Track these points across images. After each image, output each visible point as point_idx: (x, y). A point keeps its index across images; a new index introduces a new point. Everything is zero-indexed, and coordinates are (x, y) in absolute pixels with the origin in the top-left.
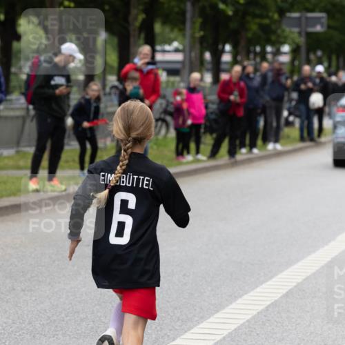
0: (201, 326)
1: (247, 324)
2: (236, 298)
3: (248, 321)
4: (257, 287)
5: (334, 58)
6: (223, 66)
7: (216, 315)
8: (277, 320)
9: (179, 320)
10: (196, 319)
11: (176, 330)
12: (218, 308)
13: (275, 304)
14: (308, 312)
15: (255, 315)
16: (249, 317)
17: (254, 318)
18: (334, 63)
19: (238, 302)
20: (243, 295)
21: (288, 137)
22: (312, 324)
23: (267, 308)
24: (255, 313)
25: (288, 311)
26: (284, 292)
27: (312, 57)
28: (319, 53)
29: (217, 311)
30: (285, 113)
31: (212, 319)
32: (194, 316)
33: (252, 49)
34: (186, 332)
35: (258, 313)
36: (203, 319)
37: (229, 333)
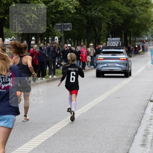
0: (19, 149)
1: (37, 147)
2: (34, 137)
3: (38, 146)
4: (42, 132)
5: (76, 41)
6: (31, 46)
7: (25, 144)
8: (50, 145)
9: (10, 147)
10: (17, 146)
11: (8, 150)
12: (26, 141)
13: (49, 139)
14: (62, 142)
15: (41, 144)
16: (38, 145)
17: (40, 145)
18: (76, 43)
19: (34, 139)
20: (36, 136)
21: (57, 73)
22: (64, 147)
23: (46, 141)
24: (41, 143)
25: (54, 142)
26: (53, 134)
27: (67, 41)
28: (70, 40)
29: (26, 143)
30: (56, 64)
31: (23, 146)
32: (16, 145)
33: (43, 38)
34: (12, 151)
35: (42, 143)
36: (20, 146)
37: (30, 151)
